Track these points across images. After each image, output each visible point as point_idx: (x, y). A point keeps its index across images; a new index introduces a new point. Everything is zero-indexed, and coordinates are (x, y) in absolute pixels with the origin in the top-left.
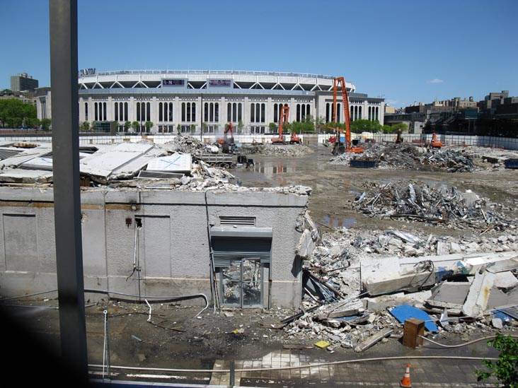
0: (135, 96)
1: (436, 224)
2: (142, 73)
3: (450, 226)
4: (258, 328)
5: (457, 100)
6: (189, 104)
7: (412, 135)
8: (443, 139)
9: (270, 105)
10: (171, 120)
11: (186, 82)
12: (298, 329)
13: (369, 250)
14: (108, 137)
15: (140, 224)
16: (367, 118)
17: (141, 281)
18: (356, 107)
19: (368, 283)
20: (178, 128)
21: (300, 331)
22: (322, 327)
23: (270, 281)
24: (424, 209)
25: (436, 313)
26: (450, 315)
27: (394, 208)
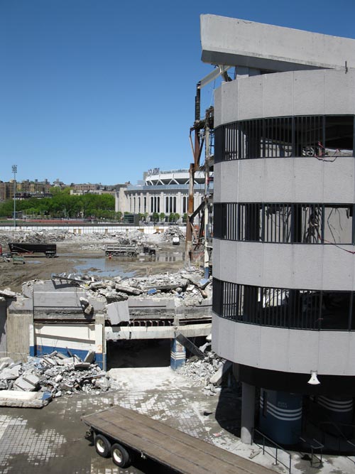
14: (123, 227)
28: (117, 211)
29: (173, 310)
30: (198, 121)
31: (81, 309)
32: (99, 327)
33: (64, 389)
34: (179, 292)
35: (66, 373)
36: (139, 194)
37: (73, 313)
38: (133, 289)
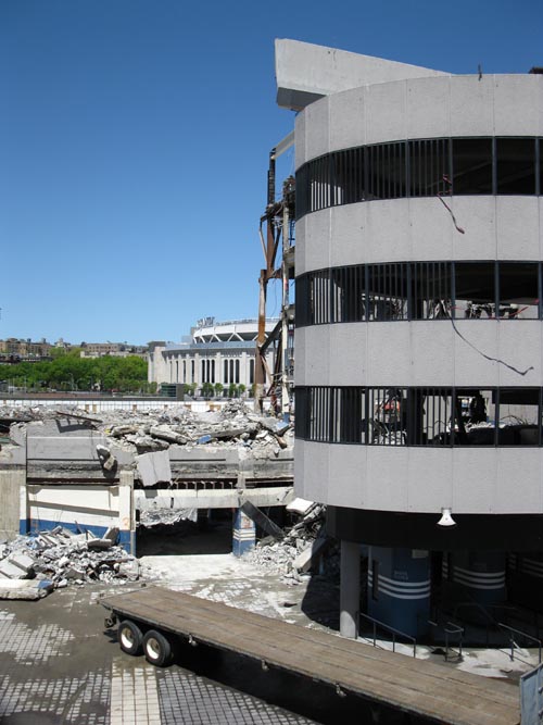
28: (150, 380)
29: (236, 465)
30: (271, 205)
31: (98, 463)
32: (125, 490)
33: (72, 576)
34: (245, 440)
35: (75, 555)
36: (184, 356)
37: (86, 468)
38: (177, 434)
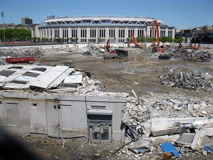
0: (71, 27)
1: (191, 90)
2: (74, 17)
3: (197, 91)
4: (105, 153)
5: (207, 27)
6: (93, 30)
7: (186, 43)
8: (199, 45)
9: (127, 30)
10: (86, 37)
11: (92, 21)
12: (121, 154)
13: (159, 109)
15: (59, 108)
16: (167, 36)
17: (61, 130)
18: (163, 31)
19: (153, 131)
20: (89, 40)
21: (122, 155)
22: (131, 153)
23: (112, 132)
24: (186, 83)
25: (180, 146)
26: (185, 147)
27: (174, 83)
